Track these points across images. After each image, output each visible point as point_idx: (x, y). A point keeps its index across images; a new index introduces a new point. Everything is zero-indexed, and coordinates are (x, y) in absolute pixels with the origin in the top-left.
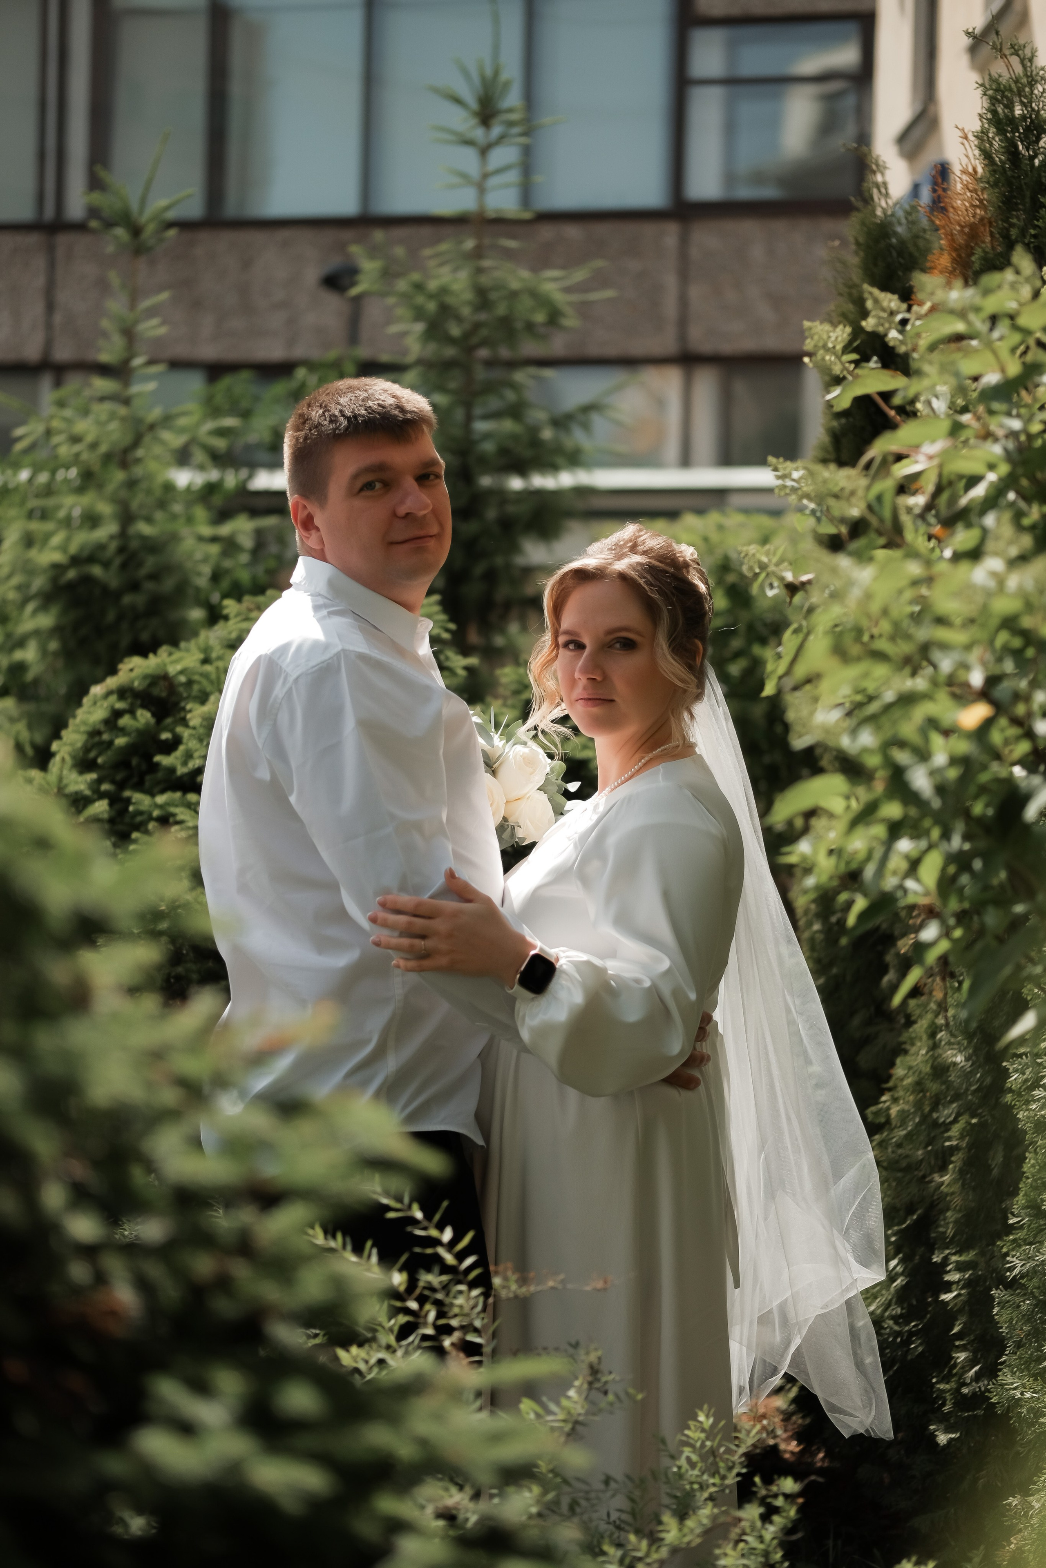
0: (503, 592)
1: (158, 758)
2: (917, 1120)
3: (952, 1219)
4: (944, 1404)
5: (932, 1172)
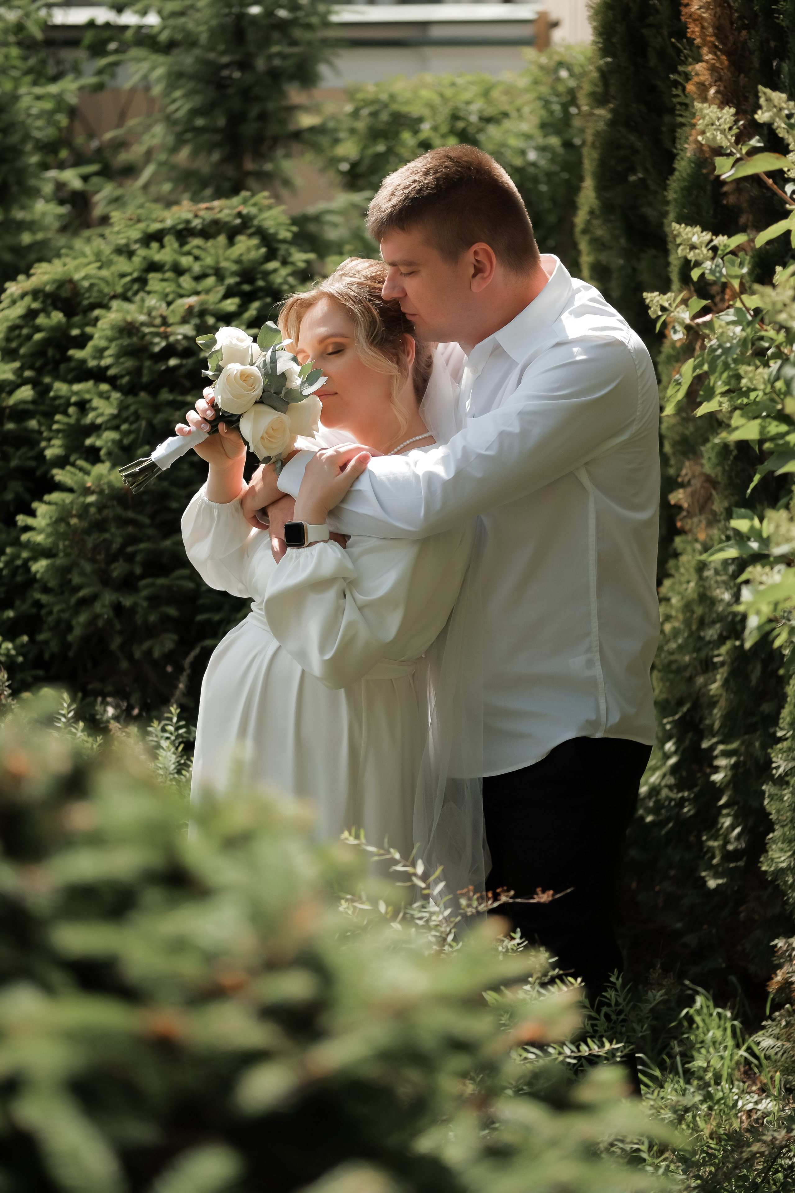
0: (273, 129)
1: (71, 352)
2: (686, 635)
3: (718, 715)
4: (713, 857)
5: (697, 674)
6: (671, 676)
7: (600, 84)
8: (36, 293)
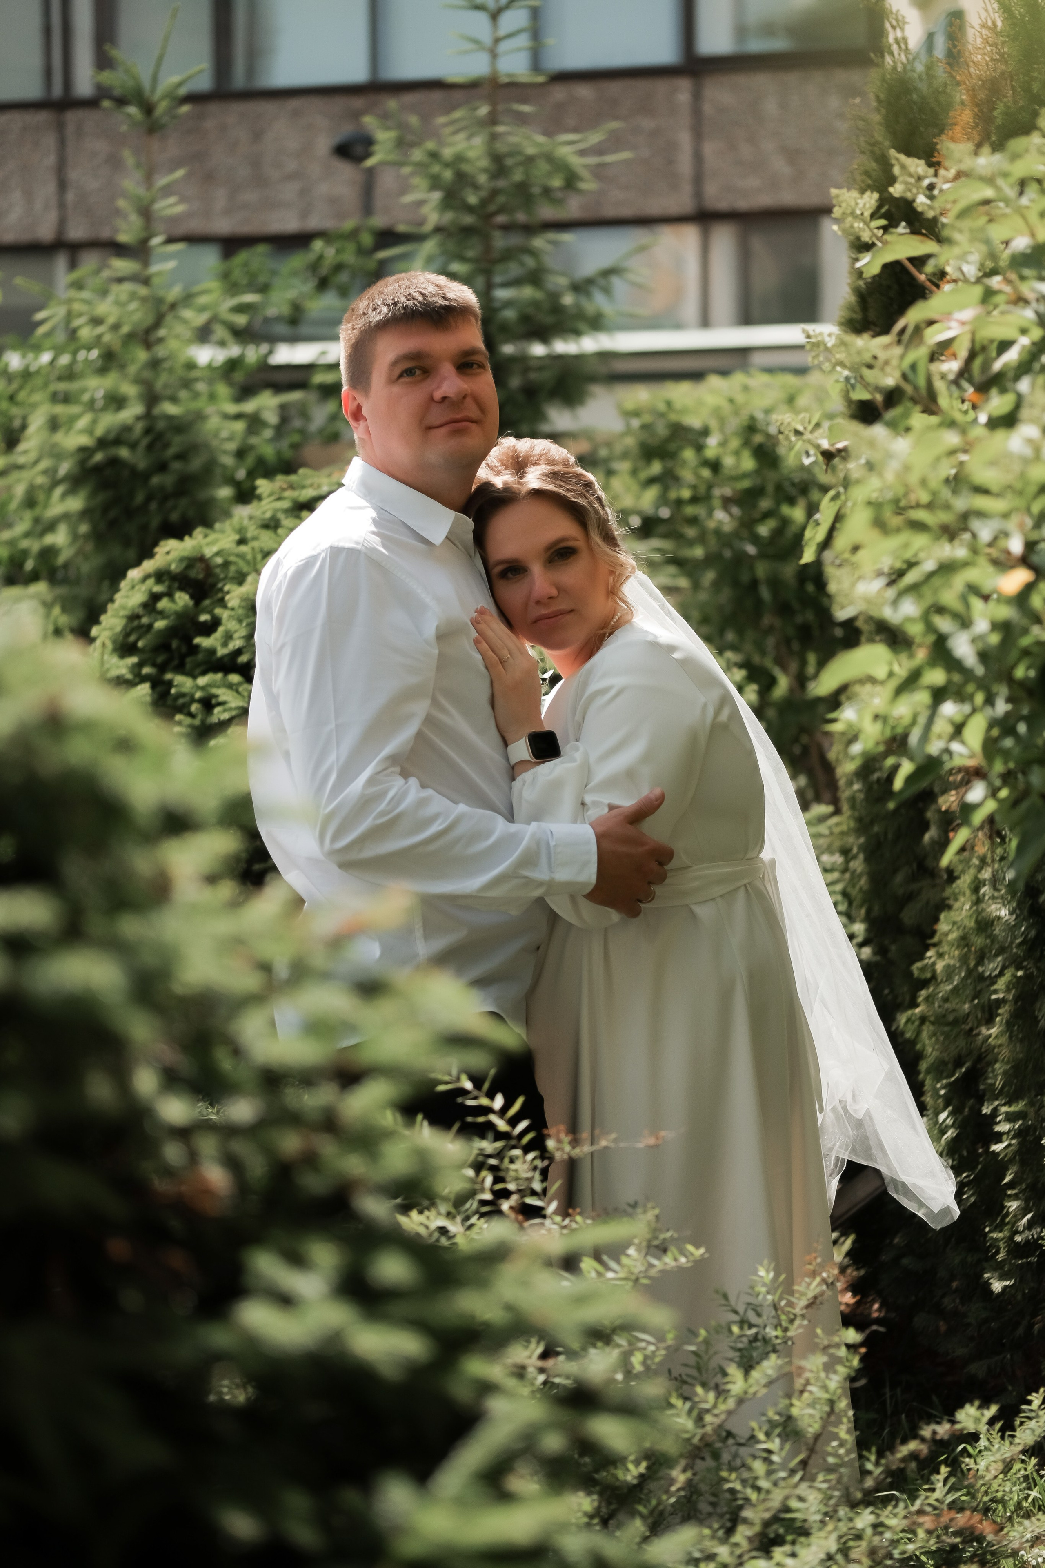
1: (197, 640)
2: (963, 974)
3: (1001, 1071)
4: (997, 1252)
5: (979, 1025)
6: (946, 1029)
7: (857, 309)
8: (160, 576)
